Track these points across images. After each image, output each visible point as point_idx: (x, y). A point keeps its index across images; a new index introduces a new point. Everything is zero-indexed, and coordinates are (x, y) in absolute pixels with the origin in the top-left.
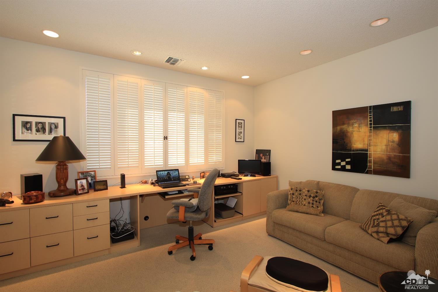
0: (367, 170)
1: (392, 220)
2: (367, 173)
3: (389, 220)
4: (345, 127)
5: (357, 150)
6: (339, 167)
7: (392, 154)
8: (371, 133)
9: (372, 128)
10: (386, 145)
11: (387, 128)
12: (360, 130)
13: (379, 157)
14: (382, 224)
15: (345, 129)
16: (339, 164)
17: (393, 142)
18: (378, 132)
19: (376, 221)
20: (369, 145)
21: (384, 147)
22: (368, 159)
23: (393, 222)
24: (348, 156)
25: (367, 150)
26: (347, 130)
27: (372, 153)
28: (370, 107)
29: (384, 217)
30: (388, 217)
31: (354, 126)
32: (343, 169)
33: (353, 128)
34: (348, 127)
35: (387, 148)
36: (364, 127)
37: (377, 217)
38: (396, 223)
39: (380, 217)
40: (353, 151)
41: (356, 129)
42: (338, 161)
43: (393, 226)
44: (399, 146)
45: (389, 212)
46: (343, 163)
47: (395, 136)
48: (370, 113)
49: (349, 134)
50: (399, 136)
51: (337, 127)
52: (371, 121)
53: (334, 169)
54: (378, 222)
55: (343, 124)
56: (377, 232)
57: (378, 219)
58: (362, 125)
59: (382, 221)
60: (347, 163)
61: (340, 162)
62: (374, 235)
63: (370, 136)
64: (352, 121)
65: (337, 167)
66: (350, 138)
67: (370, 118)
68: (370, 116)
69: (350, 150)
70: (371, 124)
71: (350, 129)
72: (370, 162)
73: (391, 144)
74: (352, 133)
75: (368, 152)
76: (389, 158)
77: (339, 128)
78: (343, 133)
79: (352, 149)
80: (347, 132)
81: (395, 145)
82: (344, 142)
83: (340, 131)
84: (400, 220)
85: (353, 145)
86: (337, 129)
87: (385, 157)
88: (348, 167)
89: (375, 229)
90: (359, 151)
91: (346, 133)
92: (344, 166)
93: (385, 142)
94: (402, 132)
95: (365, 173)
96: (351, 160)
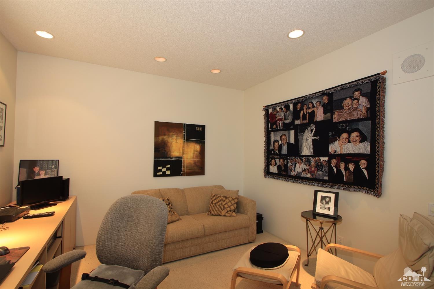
0: (182, 173)
1: (230, 201)
2: (182, 175)
3: (228, 202)
4: (166, 137)
5: (175, 158)
6: (161, 173)
7: (197, 160)
8: (185, 144)
9: (185, 141)
10: (193, 154)
11: (194, 141)
12: (177, 142)
13: (189, 162)
14: (226, 206)
15: (166, 139)
16: (161, 170)
17: (197, 151)
18: (189, 144)
19: (221, 206)
20: (183, 153)
21: (192, 155)
22: (183, 164)
23: (231, 203)
24: (168, 163)
25: (181, 158)
26: (167, 140)
27: (185, 159)
28: (184, 124)
29: (225, 201)
30: (227, 200)
31: (173, 137)
32: (164, 175)
33: (172, 139)
34: (169, 138)
35: (194, 155)
36: (180, 139)
37: (220, 203)
38: (233, 202)
39: (222, 202)
40: (172, 158)
41: (174, 140)
42: (159, 168)
43: (232, 205)
44: (200, 154)
45: (226, 198)
46: (164, 170)
47: (198, 147)
48: (184, 128)
49: (169, 144)
50: (200, 147)
51: (159, 136)
52: (184, 135)
53: (155, 175)
54: (223, 206)
55: (165, 135)
56: (227, 212)
57: (222, 204)
58: (179, 138)
59: (225, 204)
60: (167, 169)
61: (162, 168)
62: (227, 214)
63: (184, 147)
64: (171, 133)
65: (158, 174)
66: (170, 147)
67: (184, 133)
68: (184, 131)
69: (170, 158)
70: (184, 137)
71: (170, 140)
72: (184, 167)
73: (196, 153)
74: (171, 144)
75: (183, 159)
76: (195, 163)
77: (160, 138)
78: (165, 142)
79: (171, 157)
80: (168, 142)
81: (198, 154)
82: (165, 151)
83: (162, 141)
84: (233, 199)
85: (172, 153)
86: (159, 139)
87: (192, 162)
88: (168, 172)
89: (225, 211)
90: (176, 158)
91: (166, 143)
92: (165, 172)
93: (192, 152)
94: (201, 145)
95: (181, 176)
96: (170, 166)
